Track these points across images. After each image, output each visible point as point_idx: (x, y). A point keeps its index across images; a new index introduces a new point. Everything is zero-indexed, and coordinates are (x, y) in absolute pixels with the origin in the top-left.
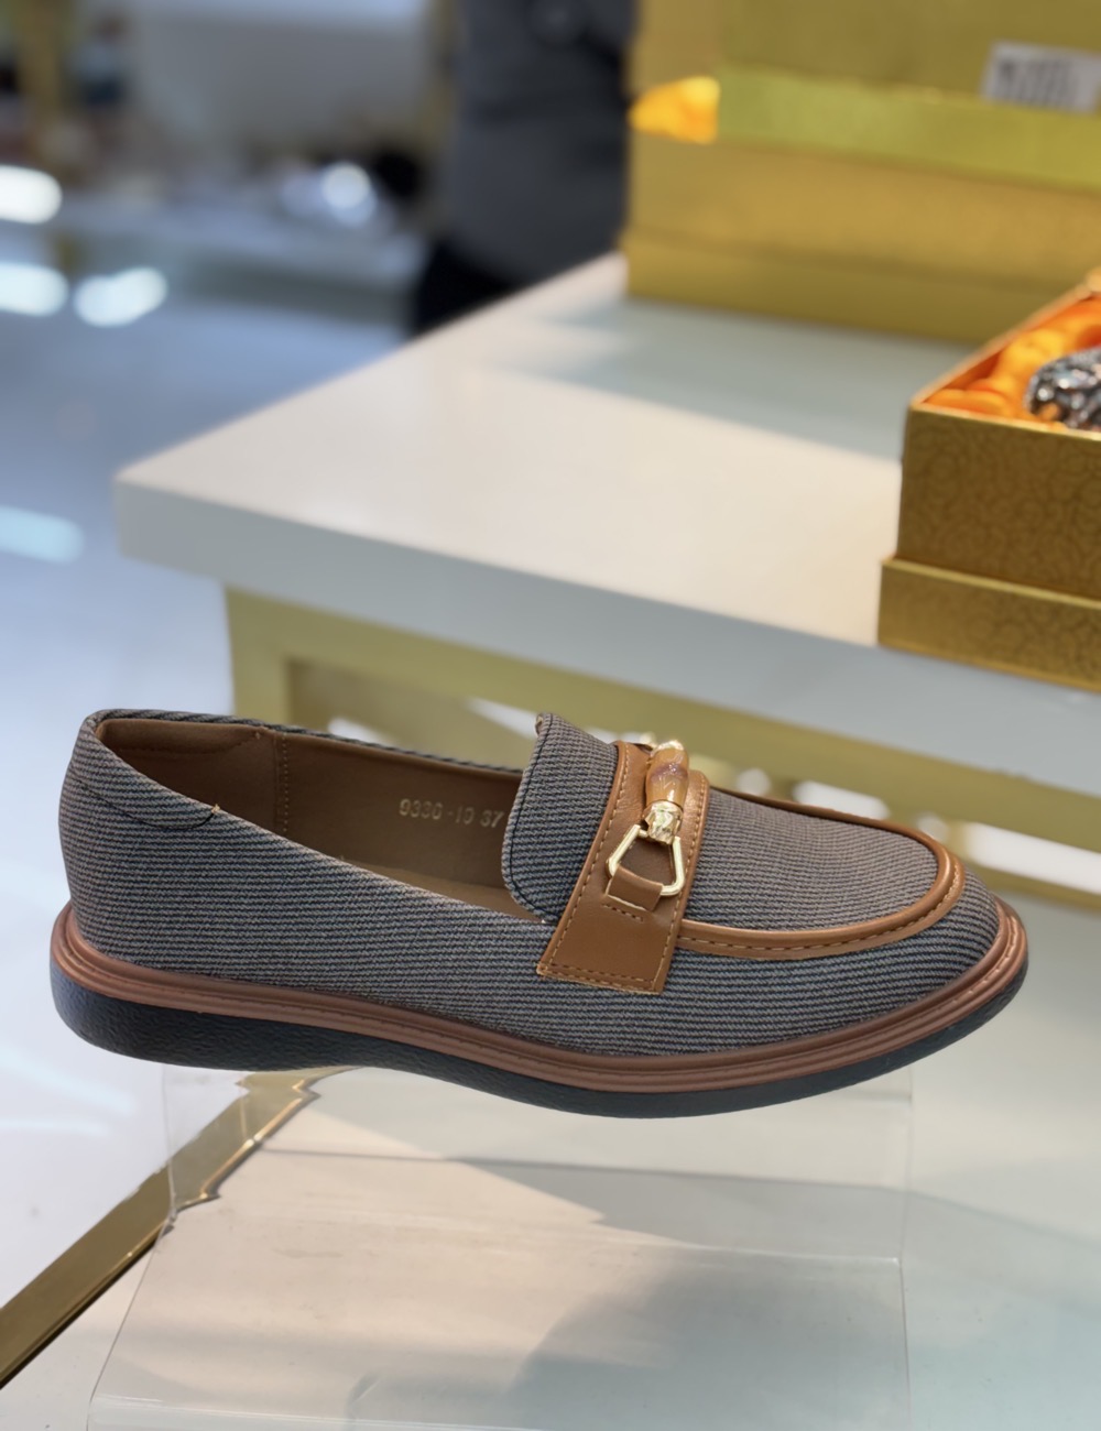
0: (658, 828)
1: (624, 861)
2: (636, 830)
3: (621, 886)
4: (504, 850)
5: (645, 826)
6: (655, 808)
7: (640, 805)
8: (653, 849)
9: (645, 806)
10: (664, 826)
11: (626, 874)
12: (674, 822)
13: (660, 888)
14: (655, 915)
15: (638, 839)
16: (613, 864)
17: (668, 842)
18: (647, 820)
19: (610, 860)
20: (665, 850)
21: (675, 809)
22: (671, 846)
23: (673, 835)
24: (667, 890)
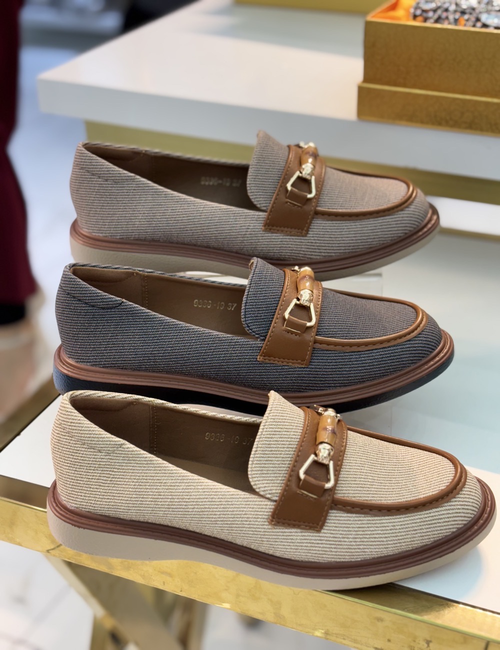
0: (304, 300)
1: (290, 313)
2: (295, 301)
3: (290, 323)
4: (242, 311)
5: (298, 299)
6: (302, 292)
7: (296, 292)
8: (302, 309)
9: (298, 292)
10: (306, 299)
11: (292, 319)
12: (310, 296)
13: (306, 324)
14: (305, 335)
15: (296, 305)
16: (287, 315)
17: (308, 305)
18: (299, 297)
19: (285, 314)
20: (307, 309)
21: (310, 292)
22: (309, 307)
23: (310, 302)
24: (309, 324)
